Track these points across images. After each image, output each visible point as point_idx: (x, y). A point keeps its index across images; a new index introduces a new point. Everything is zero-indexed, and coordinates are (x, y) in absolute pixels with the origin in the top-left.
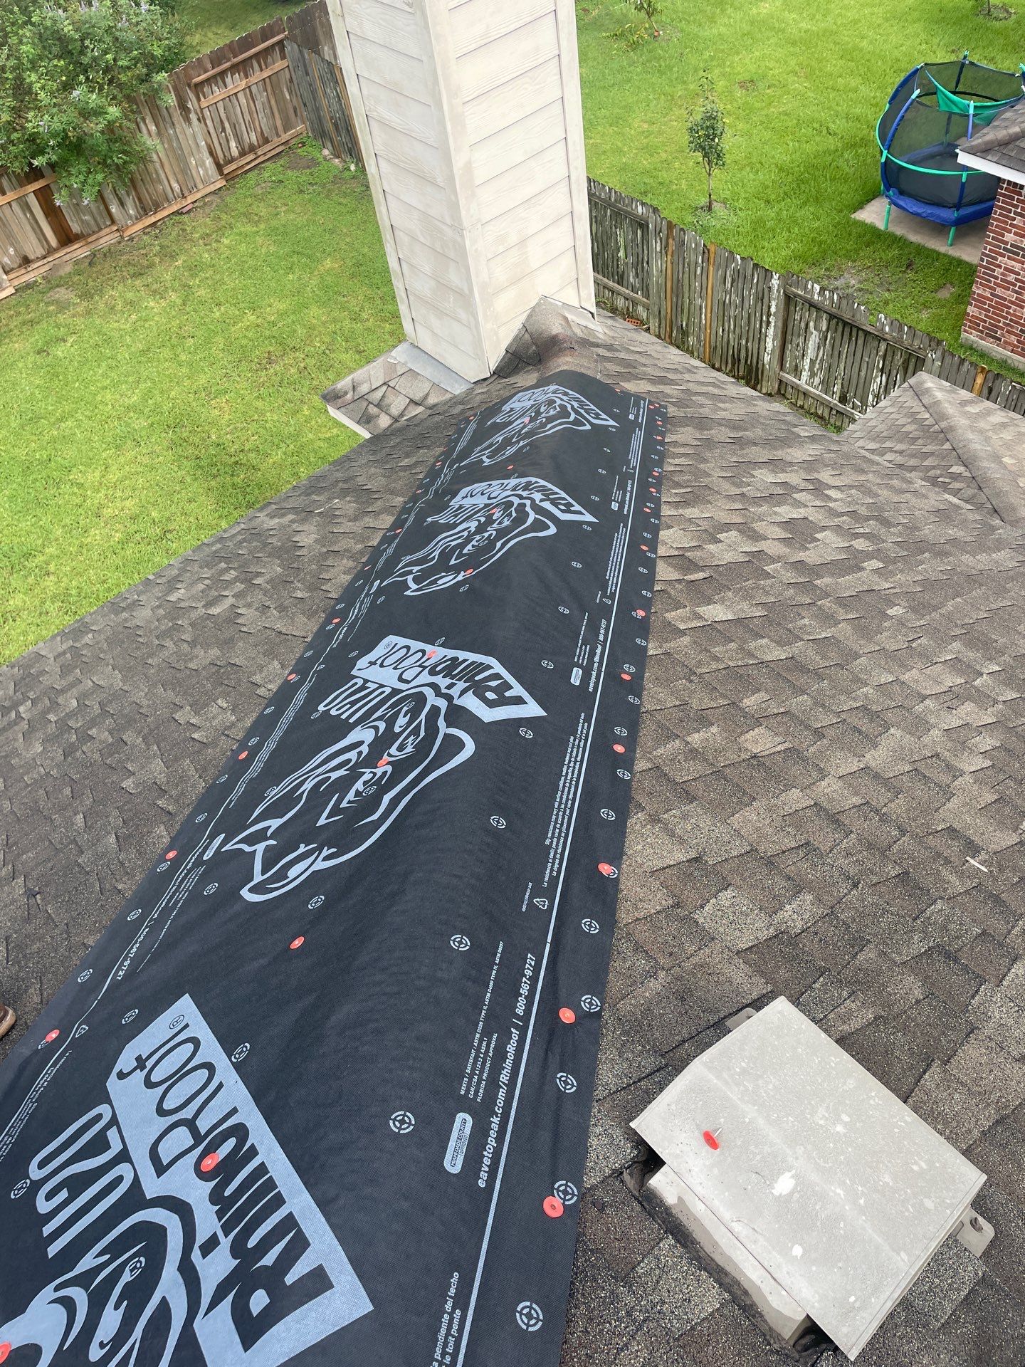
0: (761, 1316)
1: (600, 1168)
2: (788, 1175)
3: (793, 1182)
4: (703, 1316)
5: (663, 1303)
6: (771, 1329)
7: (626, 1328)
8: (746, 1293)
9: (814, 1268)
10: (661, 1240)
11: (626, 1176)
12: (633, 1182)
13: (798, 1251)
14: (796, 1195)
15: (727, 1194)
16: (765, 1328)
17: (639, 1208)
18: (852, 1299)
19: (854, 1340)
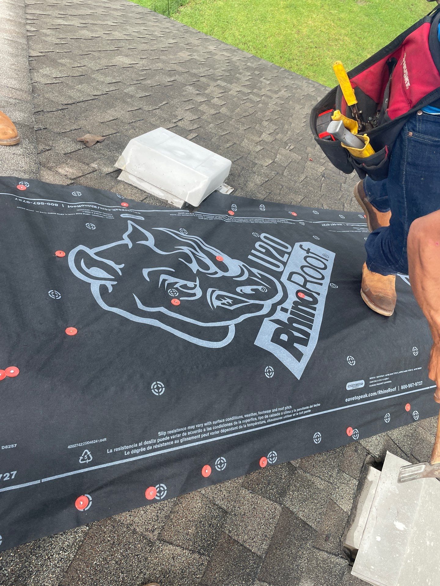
0: (349, 530)
1: (367, 445)
2: (404, 526)
3: (402, 529)
4: (340, 506)
5: (338, 488)
6: (346, 535)
7: (326, 476)
8: (353, 521)
9: (376, 548)
10: (355, 479)
11: (369, 456)
12: (368, 460)
13: (379, 539)
14: (398, 532)
15: (384, 501)
16: (345, 532)
17: (361, 466)
18: (372, 567)
19: (358, 572)
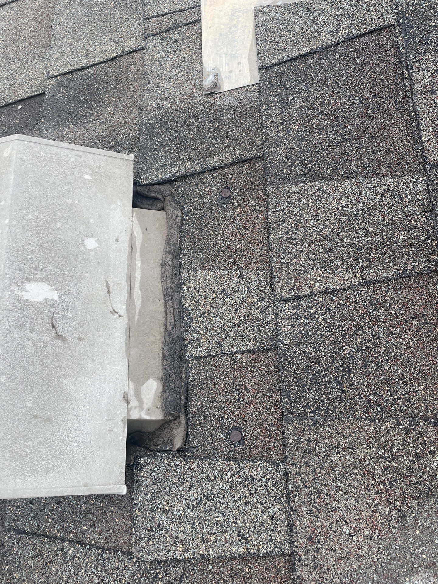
3: (28, 286)
4: (223, 272)
8: (163, 264)
9: (92, 221)
10: (199, 358)
11: (178, 443)
13: (91, 244)
14: (39, 274)
16: (175, 231)
17: (194, 404)
18: (87, 177)
